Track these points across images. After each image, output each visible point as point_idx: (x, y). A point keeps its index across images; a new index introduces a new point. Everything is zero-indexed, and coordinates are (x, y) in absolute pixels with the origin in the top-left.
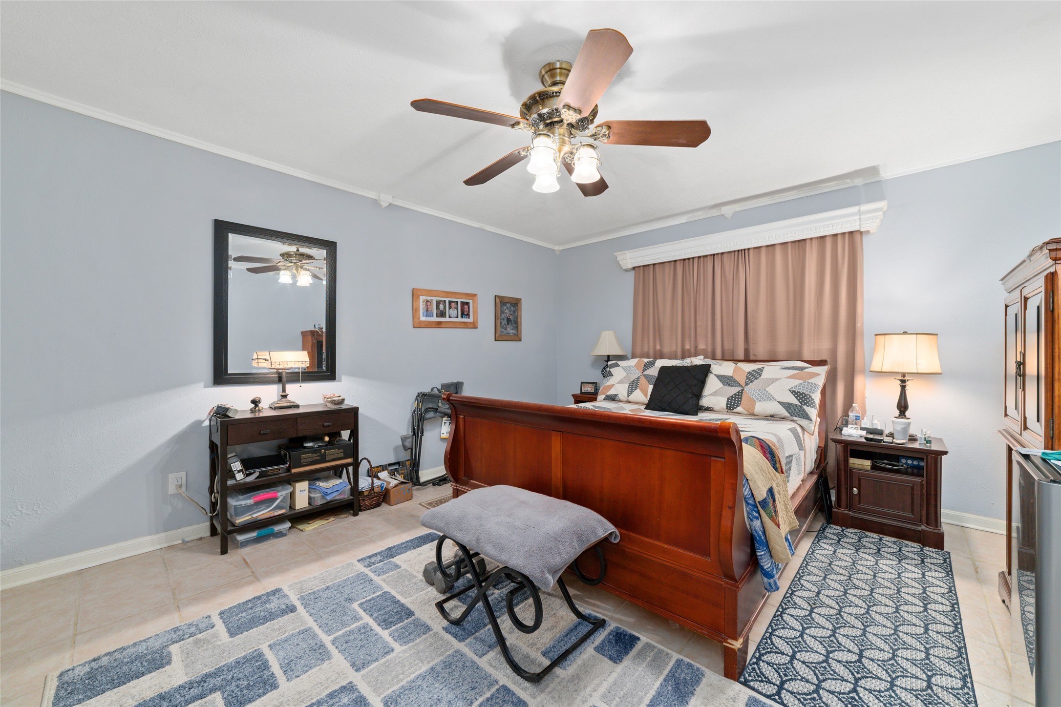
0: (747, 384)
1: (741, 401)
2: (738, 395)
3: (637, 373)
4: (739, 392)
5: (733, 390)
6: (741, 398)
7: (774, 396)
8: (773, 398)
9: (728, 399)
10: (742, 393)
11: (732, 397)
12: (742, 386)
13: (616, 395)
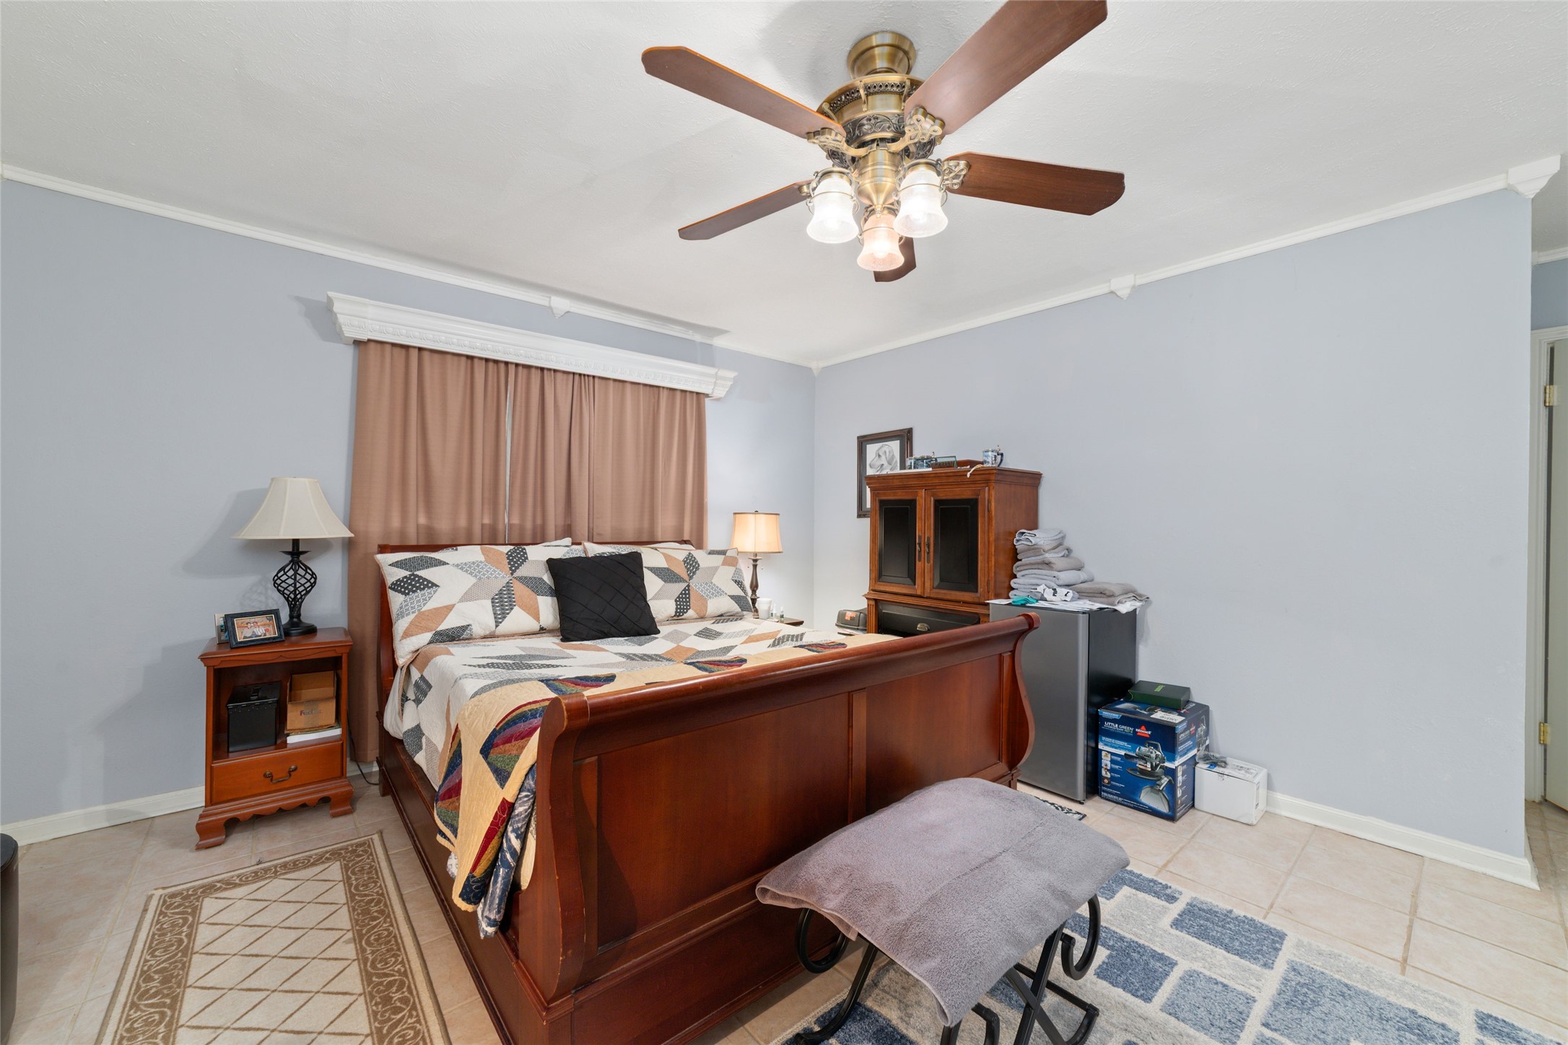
0: (691, 578)
1: (689, 602)
2: (685, 594)
3: (500, 577)
4: (685, 590)
5: (678, 588)
6: (689, 598)
7: (723, 589)
8: (723, 592)
9: (676, 601)
10: (689, 590)
11: (679, 597)
12: (685, 581)
13: (464, 628)
